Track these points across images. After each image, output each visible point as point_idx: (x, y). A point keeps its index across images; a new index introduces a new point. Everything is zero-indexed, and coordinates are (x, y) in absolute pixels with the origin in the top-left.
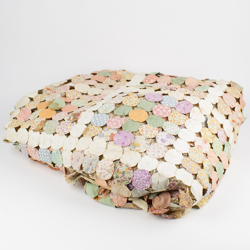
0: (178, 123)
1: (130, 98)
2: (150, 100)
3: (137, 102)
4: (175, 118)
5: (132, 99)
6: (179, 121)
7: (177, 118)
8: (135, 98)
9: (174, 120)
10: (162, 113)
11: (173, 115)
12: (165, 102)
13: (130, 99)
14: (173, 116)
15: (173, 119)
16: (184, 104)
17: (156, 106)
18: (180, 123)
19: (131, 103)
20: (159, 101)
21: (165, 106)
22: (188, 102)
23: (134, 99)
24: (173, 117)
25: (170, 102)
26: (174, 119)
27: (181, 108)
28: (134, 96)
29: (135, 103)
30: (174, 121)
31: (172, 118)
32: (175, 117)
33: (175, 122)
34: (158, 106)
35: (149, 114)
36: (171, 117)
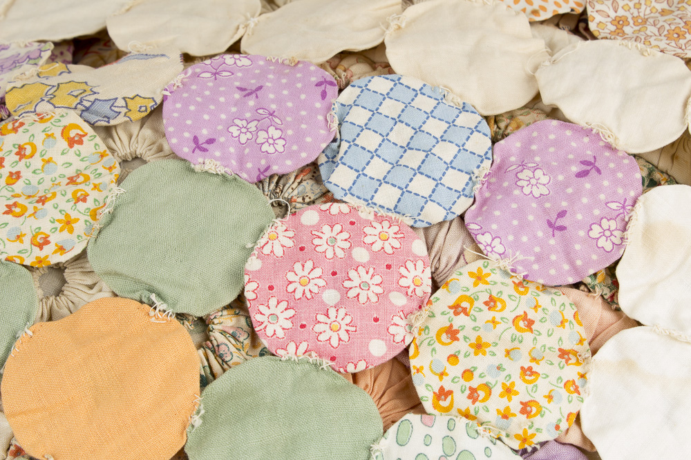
0: (519, 423)
1: (21, 153)
2: (211, 165)
3: (90, 204)
4: (481, 363)
5: (37, 162)
6: (523, 391)
7: (500, 358)
8: (71, 142)
9: (475, 383)
10: (342, 318)
11: (459, 321)
12: (360, 173)
13: (20, 167)
14: (452, 333)
15: (455, 371)
16: (550, 170)
17: (279, 238)
18: (538, 421)
19: (28, 226)
20: (306, 158)
21: (366, 213)
22: (588, 132)
23: (60, 160)
24: (461, 346)
25: (413, 159)
26: (468, 374)
27: (524, 226)
28: (58, 132)
29: (68, 223)
30: (473, 395)
31: (453, 358)
32: (479, 346)
33: (483, 416)
34: (298, 227)
35: (217, 336)
36: (443, 352)
